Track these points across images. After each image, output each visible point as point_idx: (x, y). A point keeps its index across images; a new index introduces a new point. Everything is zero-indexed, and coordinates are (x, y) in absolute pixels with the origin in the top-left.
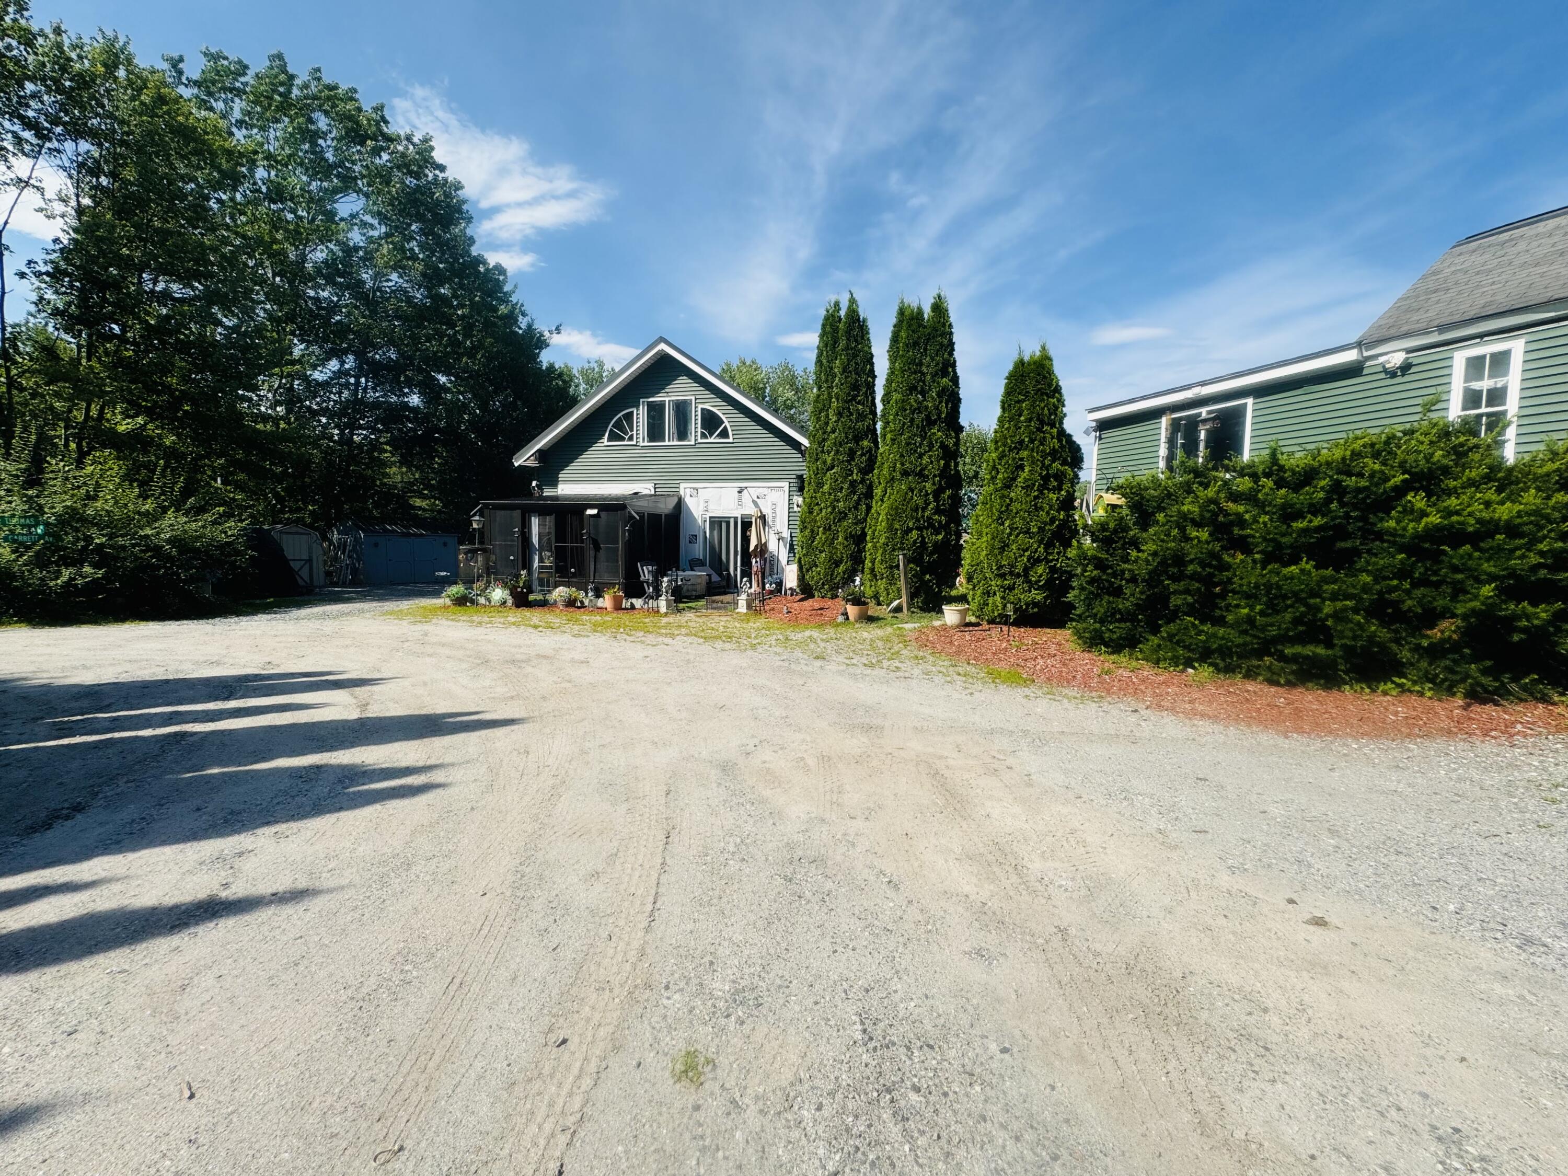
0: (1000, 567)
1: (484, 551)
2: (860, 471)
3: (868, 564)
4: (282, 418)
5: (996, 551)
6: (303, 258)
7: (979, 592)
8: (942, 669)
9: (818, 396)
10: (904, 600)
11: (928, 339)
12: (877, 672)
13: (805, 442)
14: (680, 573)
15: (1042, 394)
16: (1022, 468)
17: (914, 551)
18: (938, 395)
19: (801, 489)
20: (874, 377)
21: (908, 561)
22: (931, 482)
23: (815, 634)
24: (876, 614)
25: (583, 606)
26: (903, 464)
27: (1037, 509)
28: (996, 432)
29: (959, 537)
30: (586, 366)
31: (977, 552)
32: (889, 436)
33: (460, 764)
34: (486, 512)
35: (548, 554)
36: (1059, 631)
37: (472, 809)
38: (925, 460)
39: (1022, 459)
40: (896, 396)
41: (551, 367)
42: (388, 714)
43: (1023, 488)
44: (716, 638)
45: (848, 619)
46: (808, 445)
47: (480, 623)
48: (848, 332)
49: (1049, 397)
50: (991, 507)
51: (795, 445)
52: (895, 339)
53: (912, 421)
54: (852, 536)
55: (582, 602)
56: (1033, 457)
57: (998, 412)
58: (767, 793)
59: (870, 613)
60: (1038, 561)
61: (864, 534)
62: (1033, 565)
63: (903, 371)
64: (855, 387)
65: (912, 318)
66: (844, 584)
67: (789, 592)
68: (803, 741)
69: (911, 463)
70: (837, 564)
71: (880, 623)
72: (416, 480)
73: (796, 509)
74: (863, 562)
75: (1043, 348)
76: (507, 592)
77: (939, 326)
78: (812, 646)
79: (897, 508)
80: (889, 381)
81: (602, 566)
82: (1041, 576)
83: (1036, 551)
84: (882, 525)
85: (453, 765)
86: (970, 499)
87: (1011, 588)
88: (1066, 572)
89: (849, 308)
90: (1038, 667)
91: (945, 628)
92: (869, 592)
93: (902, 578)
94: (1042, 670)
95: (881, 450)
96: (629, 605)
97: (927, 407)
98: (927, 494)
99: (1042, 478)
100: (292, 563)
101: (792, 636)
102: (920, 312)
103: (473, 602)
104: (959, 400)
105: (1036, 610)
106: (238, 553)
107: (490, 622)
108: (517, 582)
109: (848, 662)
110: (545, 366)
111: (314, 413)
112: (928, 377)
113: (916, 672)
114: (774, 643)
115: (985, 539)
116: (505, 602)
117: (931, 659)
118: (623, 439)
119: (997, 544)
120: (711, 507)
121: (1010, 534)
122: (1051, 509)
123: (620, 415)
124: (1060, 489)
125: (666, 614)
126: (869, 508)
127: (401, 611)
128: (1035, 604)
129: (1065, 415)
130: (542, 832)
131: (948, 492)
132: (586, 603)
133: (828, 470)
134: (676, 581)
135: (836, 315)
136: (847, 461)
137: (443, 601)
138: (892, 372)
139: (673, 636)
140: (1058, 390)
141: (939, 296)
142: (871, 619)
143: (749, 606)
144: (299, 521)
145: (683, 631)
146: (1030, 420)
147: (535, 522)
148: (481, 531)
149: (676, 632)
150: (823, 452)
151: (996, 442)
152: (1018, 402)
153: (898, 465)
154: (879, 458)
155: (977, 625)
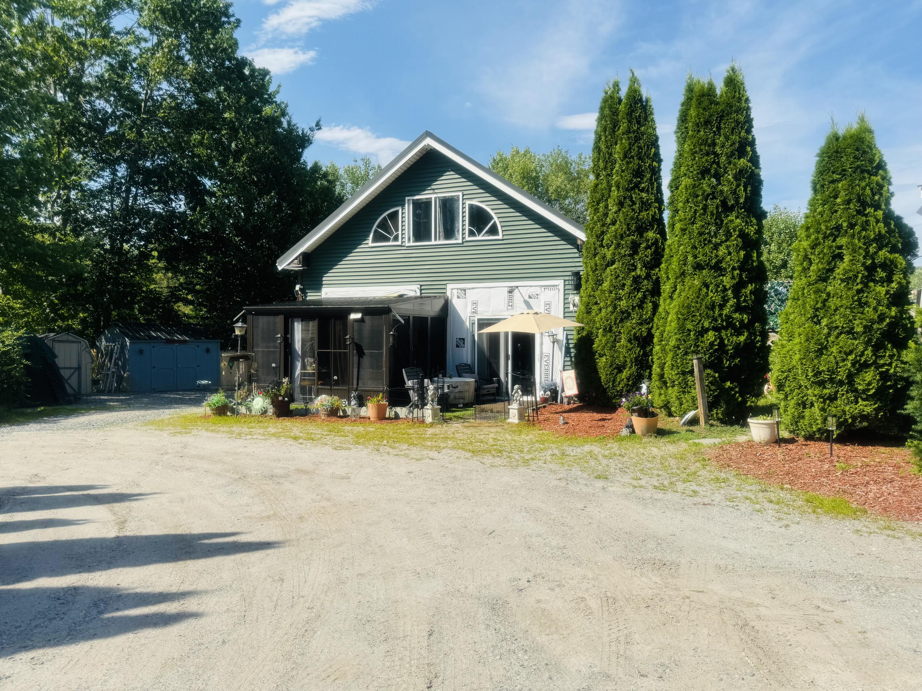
0: (818, 373)
1: (246, 358)
2: (645, 265)
3: (656, 369)
4: (58, 229)
5: (812, 355)
6: (81, 71)
7: (792, 403)
8: (750, 495)
9: (596, 185)
10: (700, 411)
11: (722, 116)
12: (670, 496)
13: (581, 235)
14: (447, 379)
15: (863, 172)
16: (840, 257)
17: (711, 355)
18: (735, 177)
19: (578, 287)
20: (660, 161)
21: (705, 366)
22: (729, 276)
23: (596, 448)
24: (667, 427)
25: (345, 416)
26: (695, 257)
27: (862, 304)
28: (807, 217)
29: (765, 336)
30: (352, 164)
31: (789, 355)
32: (678, 226)
33: (213, 591)
34: (249, 317)
35: (311, 360)
36: (896, 450)
37: (224, 642)
38: (722, 251)
39: (840, 247)
40: (686, 181)
41: (316, 168)
42: (145, 533)
43: (842, 281)
44: (484, 451)
45: (633, 432)
46: (585, 239)
47: (239, 434)
48: (630, 113)
49: (870, 174)
50: (804, 303)
51: (570, 239)
52: (683, 118)
53: (705, 208)
54: (636, 338)
55: (344, 411)
56: (853, 244)
57: (809, 194)
58: (542, 639)
59: (660, 425)
60: (865, 366)
61: (650, 336)
62: (859, 371)
63: (694, 153)
64: (638, 173)
65: (702, 95)
66: (628, 391)
67: (565, 400)
68: (585, 577)
69: (705, 255)
70: (620, 369)
71: (672, 438)
72: (181, 284)
73: (572, 308)
74: (650, 367)
75: (862, 119)
76: (268, 401)
77: (734, 102)
78: (593, 463)
79: (689, 307)
80: (678, 165)
81: (366, 372)
82: (869, 384)
83: (862, 354)
84: (672, 325)
85: (206, 592)
86: (777, 293)
87: (833, 398)
88: (902, 378)
89: (630, 88)
90: (871, 495)
91: (750, 444)
92: (658, 401)
93: (698, 386)
94: (876, 498)
95: (669, 242)
96: (392, 415)
97: (722, 192)
98: (725, 290)
99: (867, 268)
100: (62, 372)
101: (569, 450)
102: (711, 89)
103: (233, 411)
104: (760, 182)
105: (865, 424)
106: (13, 361)
107: (250, 433)
108: (279, 390)
109: (635, 483)
110: (309, 166)
111: (88, 223)
112: (723, 159)
113: (718, 497)
114: (549, 458)
115: (797, 340)
116: (266, 412)
117: (736, 482)
118: (387, 239)
119: (813, 347)
120: (480, 309)
121: (829, 335)
122: (879, 303)
123: (385, 214)
124: (889, 280)
125: (432, 425)
126: (656, 307)
127: (162, 421)
128: (864, 417)
129: (892, 194)
130: (294, 673)
131: (750, 287)
132: (349, 412)
133: (608, 265)
134: (443, 388)
135: (616, 95)
136: (629, 255)
137: (204, 409)
138: (680, 155)
139: (439, 449)
140: (881, 166)
141: (733, 70)
142: (661, 433)
143: (521, 416)
144: (69, 329)
145: (450, 443)
146: (849, 202)
147: (298, 328)
148: (244, 338)
149: (442, 445)
150: (602, 246)
151: (808, 229)
152: (833, 182)
153: (690, 258)
154: (667, 251)
155: (791, 441)
